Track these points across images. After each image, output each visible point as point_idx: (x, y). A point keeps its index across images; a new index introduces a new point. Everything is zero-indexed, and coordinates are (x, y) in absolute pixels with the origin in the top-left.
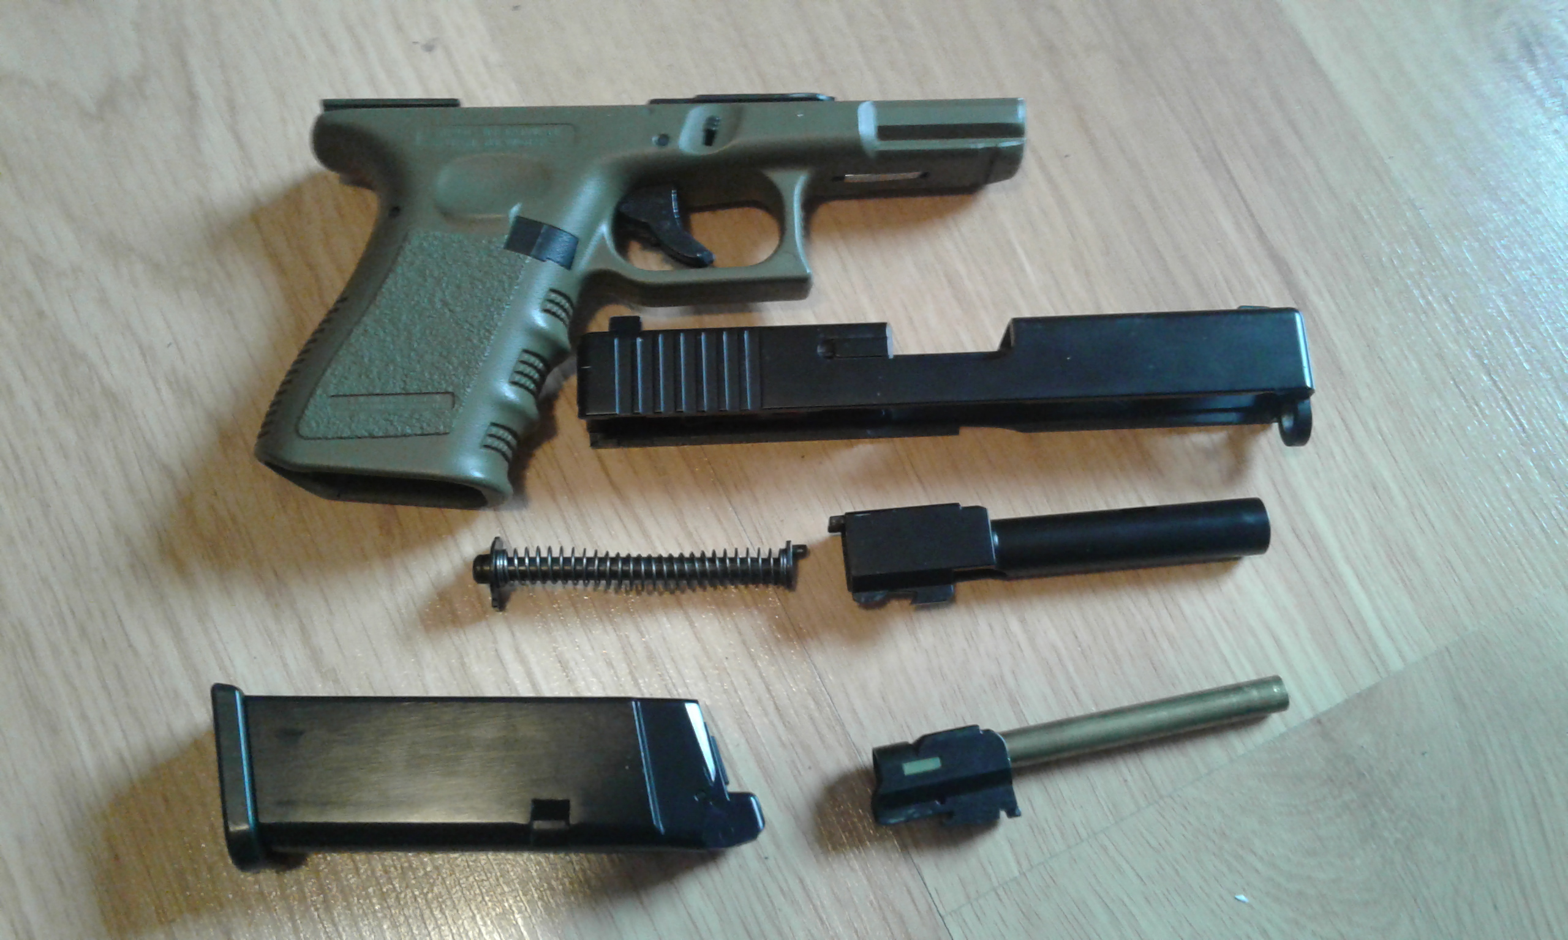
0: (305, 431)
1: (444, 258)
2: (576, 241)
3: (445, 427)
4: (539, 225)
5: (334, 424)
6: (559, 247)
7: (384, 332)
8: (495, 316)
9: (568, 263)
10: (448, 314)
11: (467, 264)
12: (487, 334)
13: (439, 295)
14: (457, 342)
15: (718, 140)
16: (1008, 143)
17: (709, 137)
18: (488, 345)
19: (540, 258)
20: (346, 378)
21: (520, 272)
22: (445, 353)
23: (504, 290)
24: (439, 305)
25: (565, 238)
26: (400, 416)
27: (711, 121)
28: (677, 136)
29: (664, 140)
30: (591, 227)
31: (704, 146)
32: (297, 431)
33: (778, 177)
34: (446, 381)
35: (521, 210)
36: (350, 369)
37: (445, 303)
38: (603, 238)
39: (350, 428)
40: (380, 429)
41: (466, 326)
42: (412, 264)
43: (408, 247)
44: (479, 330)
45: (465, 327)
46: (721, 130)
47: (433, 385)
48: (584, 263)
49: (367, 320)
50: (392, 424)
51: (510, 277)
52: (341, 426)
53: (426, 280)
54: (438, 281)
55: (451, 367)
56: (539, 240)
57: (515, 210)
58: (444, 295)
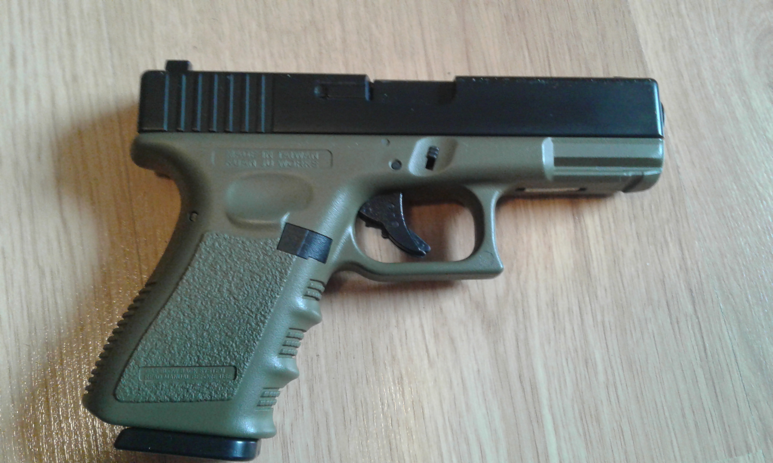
0: (121, 396)
1: (230, 256)
2: (330, 240)
3: (228, 394)
4: (303, 230)
5: (143, 390)
6: (317, 246)
7: (184, 315)
8: (269, 304)
9: (323, 259)
10: (233, 300)
11: (248, 261)
12: (262, 318)
13: (226, 285)
14: (240, 324)
15: (437, 166)
16: (649, 172)
17: (430, 163)
18: (263, 327)
19: (302, 256)
20: (153, 353)
21: (289, 268)
22: (230, 334)
23: (276, 283)
24: (226, 295)
25: (323, 240)
26: (194, 385)
27: (432, 150)
28: (407, 162)
29: (397, 164)
30: (341, 229)
31: (427, 170)
32: (115, 395)
33: (480, 192)
34: (230, 357)
35: (289, 218)
36: (156, 345)
37: (230, 292)
38: (349, 237)
39: (155, 394)
40: (178, 395)
41: (247, 311)
42: (206, 260)
43: (203, 245)
44: (256, 315)
45: (246, 313)
46: (439, 157)
47: (221, 360)
48: (335, 256)
49: (170, 305)
50: (188, 391)
51: (280, 272)
52: (149, 392)
53: (216, 274)
54: (226, 274)
55: (234, 345)
56: (303, 242)
57: (285, 219)
58: (230, 286)
